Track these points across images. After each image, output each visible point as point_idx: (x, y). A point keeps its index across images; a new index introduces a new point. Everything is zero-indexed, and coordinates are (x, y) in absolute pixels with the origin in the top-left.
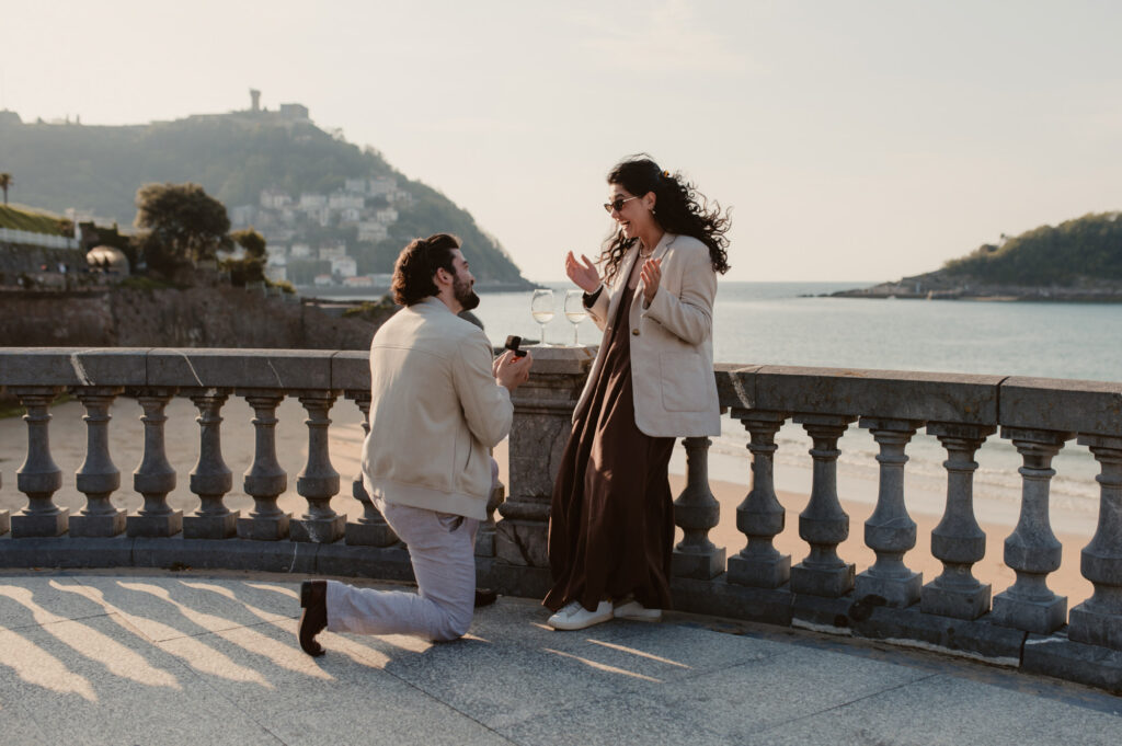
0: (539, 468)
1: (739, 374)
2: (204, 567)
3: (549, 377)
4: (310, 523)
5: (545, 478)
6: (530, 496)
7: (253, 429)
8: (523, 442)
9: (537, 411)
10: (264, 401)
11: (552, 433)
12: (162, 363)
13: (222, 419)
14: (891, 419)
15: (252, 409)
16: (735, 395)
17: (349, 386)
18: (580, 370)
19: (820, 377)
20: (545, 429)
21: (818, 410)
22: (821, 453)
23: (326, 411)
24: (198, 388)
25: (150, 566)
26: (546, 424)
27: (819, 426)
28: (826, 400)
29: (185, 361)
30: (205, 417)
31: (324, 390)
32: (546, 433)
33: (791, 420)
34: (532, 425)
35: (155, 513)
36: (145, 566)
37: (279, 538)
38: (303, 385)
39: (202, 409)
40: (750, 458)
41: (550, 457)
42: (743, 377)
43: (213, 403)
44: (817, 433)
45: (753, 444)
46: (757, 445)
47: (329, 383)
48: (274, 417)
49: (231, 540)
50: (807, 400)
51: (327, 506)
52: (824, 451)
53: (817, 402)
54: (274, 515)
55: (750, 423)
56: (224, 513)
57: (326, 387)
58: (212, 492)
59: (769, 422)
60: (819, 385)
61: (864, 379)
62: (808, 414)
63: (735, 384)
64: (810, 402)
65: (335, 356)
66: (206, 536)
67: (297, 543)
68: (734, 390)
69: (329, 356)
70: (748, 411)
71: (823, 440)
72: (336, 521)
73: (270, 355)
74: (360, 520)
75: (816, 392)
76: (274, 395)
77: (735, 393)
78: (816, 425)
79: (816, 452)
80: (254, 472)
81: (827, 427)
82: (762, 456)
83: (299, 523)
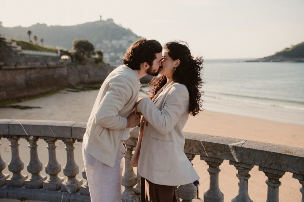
1: (233, 146)
2: (32, 200)
4: (67, 186)
7: (47, 150)
10: (50, 141)
12: (14, 127)
13: (38, 145)
15: (47, 143)
16: (231, 156)
17: (78, 137)
19: (273, 153)
21: (272, 167)
22: (272, 185)
23: (72, 145)
24: (27, 136)
25: (14, 198)
27: (272, 174)
28: (276, 164)
29: (21, 126)
30: (31, 145)
31: (70, 139)
33: (258, 167)
35: (16, 179)
36: (12, 198)
37: (58, 190)
38: (63, 137)
39: (30, 143)
40: (238, 181)
42: (235, 148)
43: (32, 141)
44: (270, 176)
45: (239, 175)
46: (241, 176)
47: (71, 136)
48: (55, 145)
49: (41, 189)
50: (266, 162)
51: (74, 178)
52: (273, 183)
53: (271, 163)
54: (56, 181)
55: (238, 168)
56: (39, 179)
57: (71, 137)
58: (34, 172)
59: (247, 168)
60: (272, 156)
61: (296, 157)
62: (267, 168)
63: (232, 150)
64: (268, 163)
65: (72, 126)
66: (33, 188)
67: (63, 192)
68: (231, 153)
69: (70, 126)
70: (238, 163)
71: (273, 179)
72: (77, 184)
73: (50, 124)
74: (85, 186)
75: (271, 159)
76: (53, 139)
77: (231, 154)
78: (270, 173)
79: (270, 184)
80: (48, 166)
81: (276, 174)
82: (243, 181)
83: (64, 185)
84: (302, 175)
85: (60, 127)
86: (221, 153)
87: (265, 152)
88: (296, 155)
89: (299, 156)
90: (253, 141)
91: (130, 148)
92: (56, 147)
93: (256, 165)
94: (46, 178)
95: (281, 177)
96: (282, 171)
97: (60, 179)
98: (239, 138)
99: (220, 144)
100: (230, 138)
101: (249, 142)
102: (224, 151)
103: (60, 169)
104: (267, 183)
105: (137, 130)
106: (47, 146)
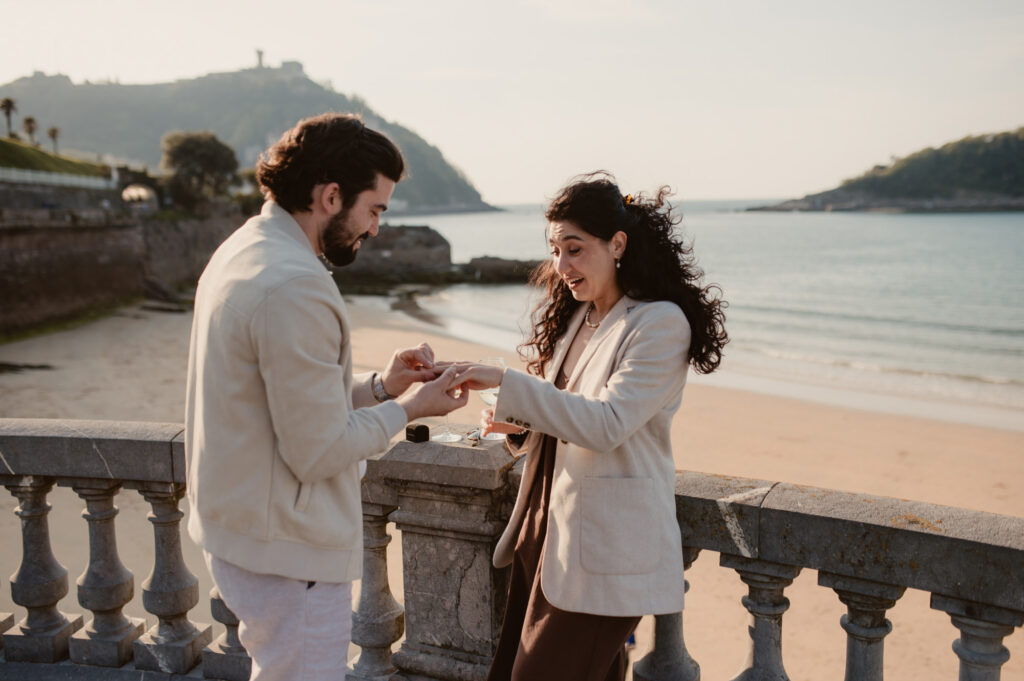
0: (445, 610)
1: (733, 504)
3: (454, 491)
4: (158, 647)
5: (453, 622)
6: (433, 645)
7: (85, 524)
8: (422, 571)
9: (440, 533)
10: (93, 492)
11: (461, 563)
13: (49, 508)
14: (989, 606)
15: (83, 501)
16: (727, 536)
18: (496, 483)
19: (867, 526)
20: (452, 557)
21: (861, 574)
22: (863, 632)
23: (175, 505)
24: (9, 476)
26: (453, 551)
27: (862, 596)
28: (876, 561)
30: (24, 509)
31: (167, 483)
32: (452, 564)
33: (815, 573)
34: (432, 550)
37: (122, 663)
38: (137, 477)
39: (21, 499)
40: (749, 620)
41: (459, 597)
42: (739, 509)
43: (31, 493)
44: (857, 603)
45: (752, 602)
46: (759, 604)
47: (170, 474)
48: (112, 507)
49: (62, 664)
50: (843, 556)
51: (182, 622)
52: (866, 627)
53: (859, 561)
54: (116, 633)
55: (750, 576)
56: (58, 626)
57: (169, 479)
58: (36, 604)
59: (780, 578)
60: (864, 536)
61: (943, 538)
62: (845, 577)
63: (728, 518)
64: (849, 561)
65: (175, 440)
66: (33, 658)
67: (143, 671)
68: (726, 528)
69: (168, 439)
70: (748, 560)
71: (866, 613)
72: (193, 643)
73: (95, 436)
74: (221, 647)
75: (859, 546)
76: (105, 487)
77: (727, 532)
78: (857, 594)
79: (854, 628)
80: (87, 580)
81: (875, 598)
82: (767, 620)
83: (145, 647)
84: (962, 599)
85: (129, 443)
86: (692, 526)
87: (840, 524)
88: (942, 533)
89: (951, 535)
90: (797, 486)
91: (378, 512)
92: (116, 512)
93: (809, 567)
94: (79, 624)
95: (891, 604)
96: (898, 586)
97: (131, 625)
98: (752, 477)
99: (690, 498)
100: (720, 476)
101: (785, 489)
102: (703, 520)
103: (132, 590)
104: (844, 625)
105: (403, 451)
106: (85, 511)
